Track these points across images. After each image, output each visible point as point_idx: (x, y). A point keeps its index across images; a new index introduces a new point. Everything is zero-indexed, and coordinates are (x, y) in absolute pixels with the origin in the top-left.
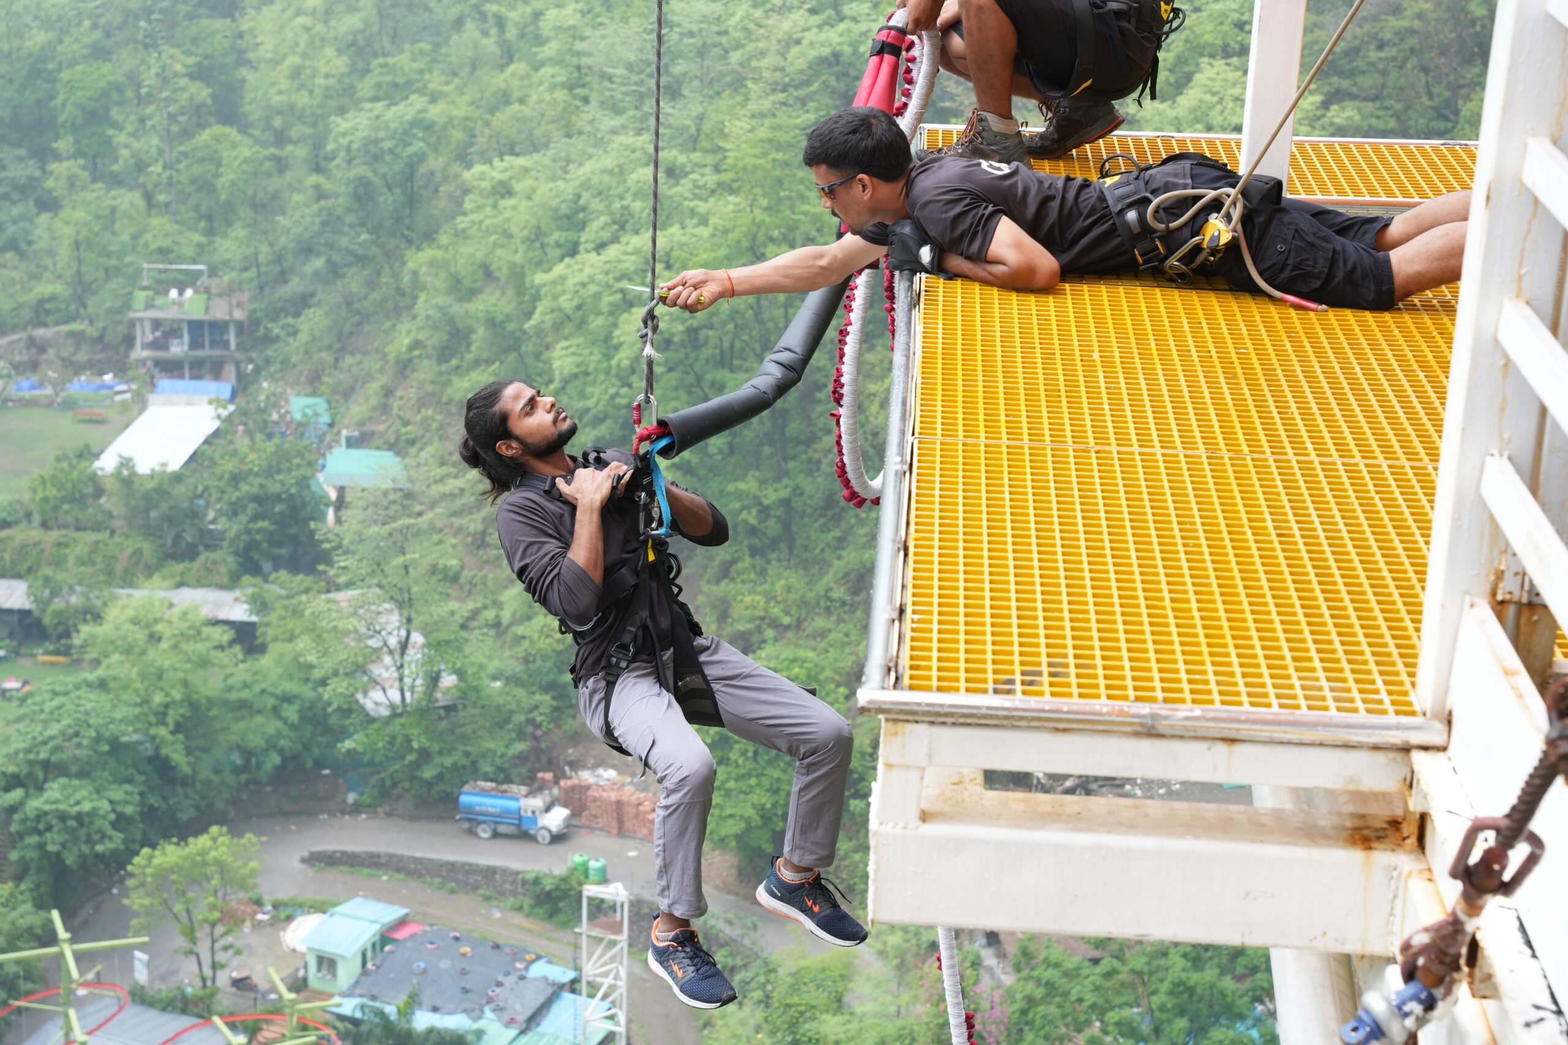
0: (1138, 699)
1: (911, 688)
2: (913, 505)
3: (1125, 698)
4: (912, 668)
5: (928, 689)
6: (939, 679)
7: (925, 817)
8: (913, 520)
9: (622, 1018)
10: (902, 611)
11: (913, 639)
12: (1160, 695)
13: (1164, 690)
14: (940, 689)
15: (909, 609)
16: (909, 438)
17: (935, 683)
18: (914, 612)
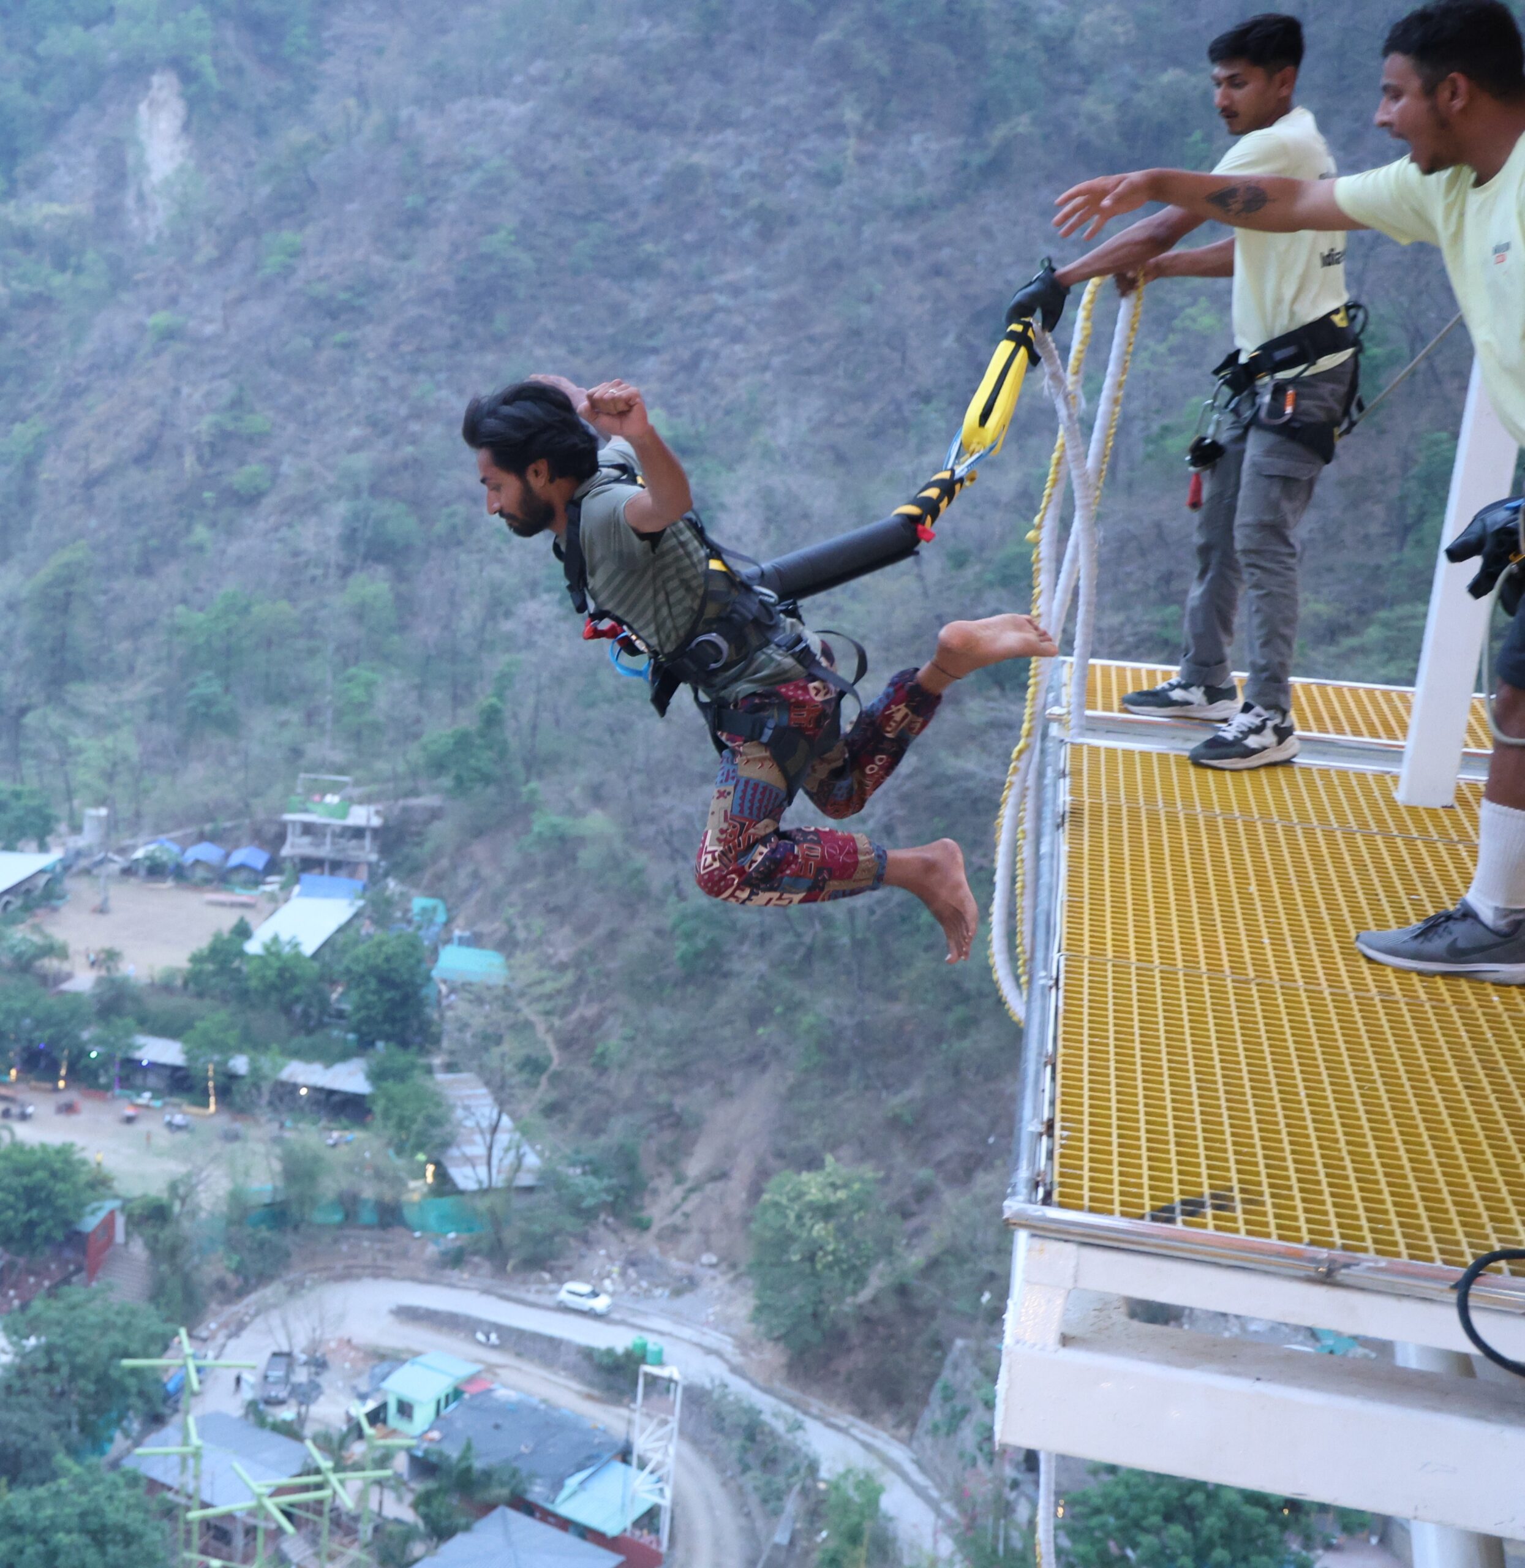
0: (1312, 1243)
1: (1062, 1205)
2: (1061, 1021)
3: (1299, 1240)
4: (1062, 1185)
5: (1079, 1208)
6: (1092, 1199)
7: (1066, 1340)
8: (1060, 1036)
9: (668, 1492)
10: (1050, 1125)
11: (1062, 1156)
12: (1339, 1241)
13: (1343, 1236)
14: (1092, 1210)
15: (1058, 1125)
16: (1055, 955)
17: (1086, 1202)
18: (1063, 1128)
